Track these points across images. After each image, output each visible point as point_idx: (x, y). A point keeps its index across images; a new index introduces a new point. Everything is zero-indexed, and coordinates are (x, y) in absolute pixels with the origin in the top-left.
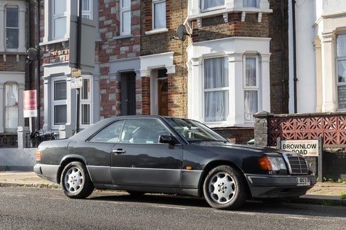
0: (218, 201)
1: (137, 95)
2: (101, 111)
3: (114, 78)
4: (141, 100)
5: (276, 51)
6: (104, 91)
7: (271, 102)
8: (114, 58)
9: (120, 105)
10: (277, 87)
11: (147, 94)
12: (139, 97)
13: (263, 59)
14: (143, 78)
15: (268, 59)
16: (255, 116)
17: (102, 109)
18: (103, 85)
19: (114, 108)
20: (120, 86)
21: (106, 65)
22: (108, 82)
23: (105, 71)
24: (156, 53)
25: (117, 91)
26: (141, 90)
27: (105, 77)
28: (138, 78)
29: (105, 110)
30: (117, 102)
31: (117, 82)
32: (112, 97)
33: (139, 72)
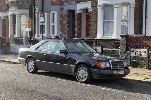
0: (81, 79)
1: (75, 21)
2: (60, 29)
3: (65, 13)
4: (77, 24)
5: (138, 2)
6: (61, 19)
7: (135, 27)
8: (66, 3)
9: (69, 26)
10: (138, 20)
11: (80, 21)
12: (76, 23)
13: (131, 6)
14: (78, 13)
15: (134, 6)
16: (121, 36)
17: (61, 28)
18: (61, 16)
19: (66, 27)
20: (68, 17)
21: (62, 7)
22: (63, 15)
23: (62, 9)
24: (84, 1)
25: (67, 19)
26: (77, 19)
27: (62, 12)
28: (76, 13)
29: (62, 28)
30: (67, 24)
31: (67, 15)
32: (65, 22)
33: (76, 10)
